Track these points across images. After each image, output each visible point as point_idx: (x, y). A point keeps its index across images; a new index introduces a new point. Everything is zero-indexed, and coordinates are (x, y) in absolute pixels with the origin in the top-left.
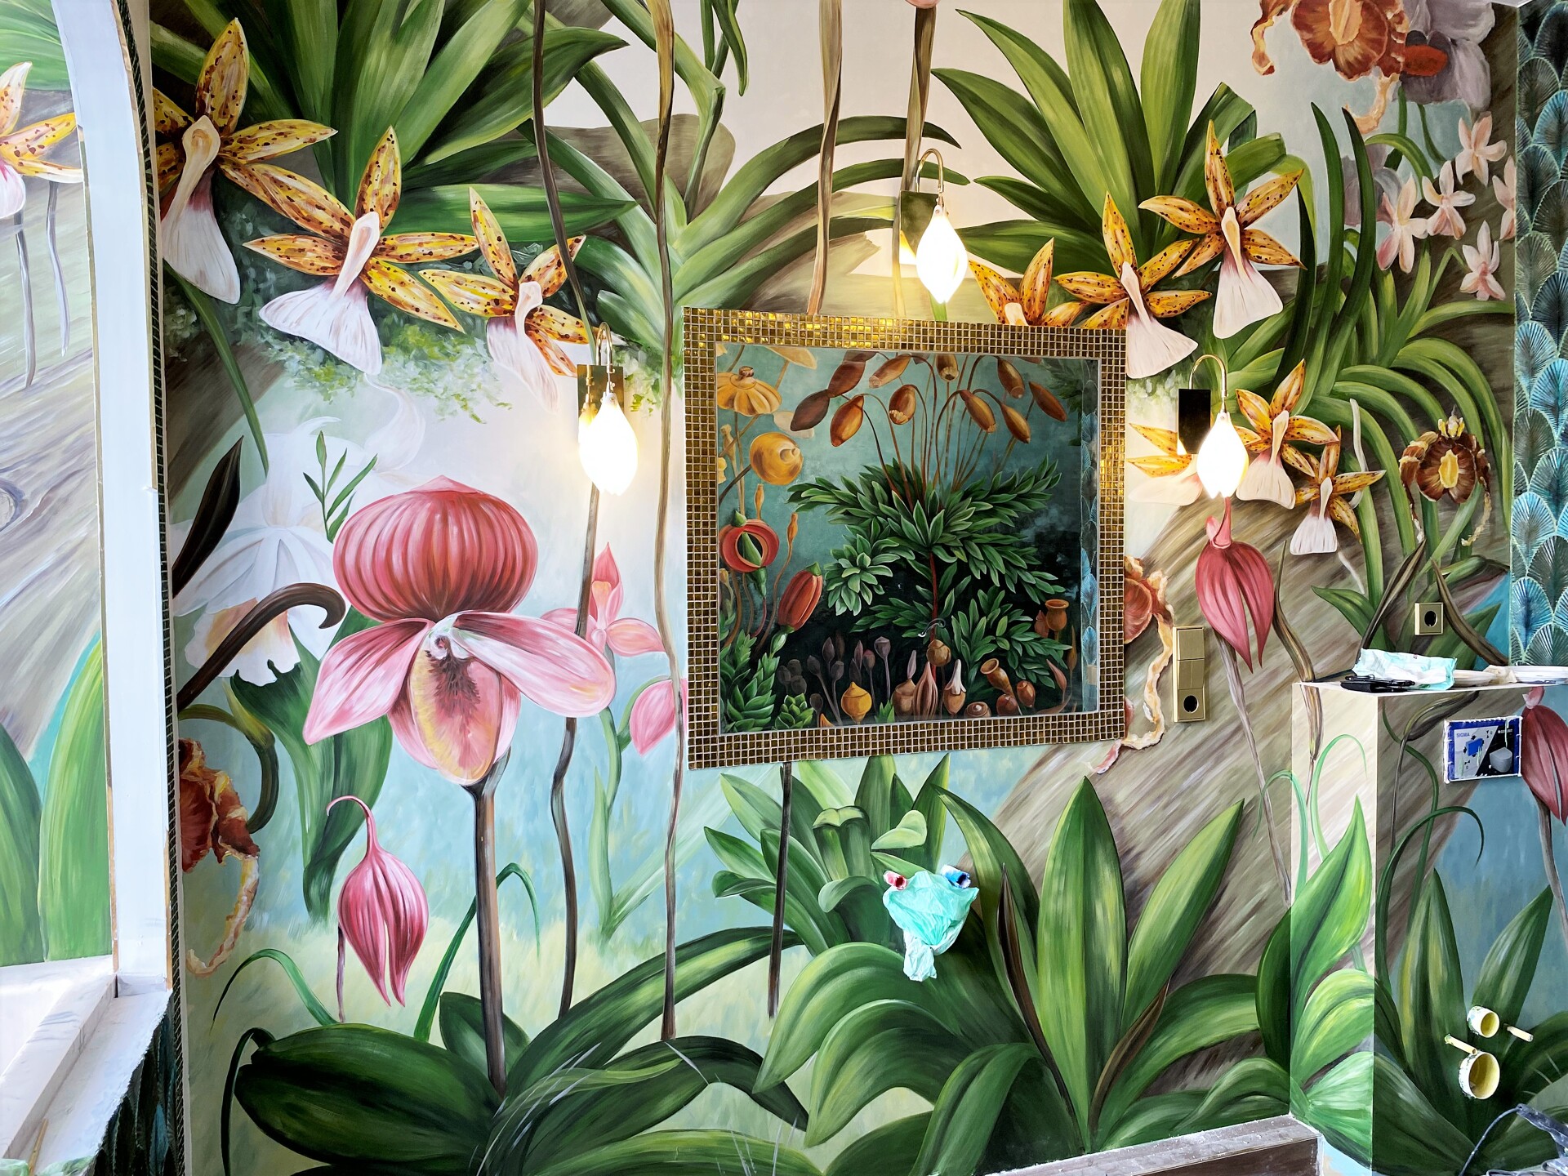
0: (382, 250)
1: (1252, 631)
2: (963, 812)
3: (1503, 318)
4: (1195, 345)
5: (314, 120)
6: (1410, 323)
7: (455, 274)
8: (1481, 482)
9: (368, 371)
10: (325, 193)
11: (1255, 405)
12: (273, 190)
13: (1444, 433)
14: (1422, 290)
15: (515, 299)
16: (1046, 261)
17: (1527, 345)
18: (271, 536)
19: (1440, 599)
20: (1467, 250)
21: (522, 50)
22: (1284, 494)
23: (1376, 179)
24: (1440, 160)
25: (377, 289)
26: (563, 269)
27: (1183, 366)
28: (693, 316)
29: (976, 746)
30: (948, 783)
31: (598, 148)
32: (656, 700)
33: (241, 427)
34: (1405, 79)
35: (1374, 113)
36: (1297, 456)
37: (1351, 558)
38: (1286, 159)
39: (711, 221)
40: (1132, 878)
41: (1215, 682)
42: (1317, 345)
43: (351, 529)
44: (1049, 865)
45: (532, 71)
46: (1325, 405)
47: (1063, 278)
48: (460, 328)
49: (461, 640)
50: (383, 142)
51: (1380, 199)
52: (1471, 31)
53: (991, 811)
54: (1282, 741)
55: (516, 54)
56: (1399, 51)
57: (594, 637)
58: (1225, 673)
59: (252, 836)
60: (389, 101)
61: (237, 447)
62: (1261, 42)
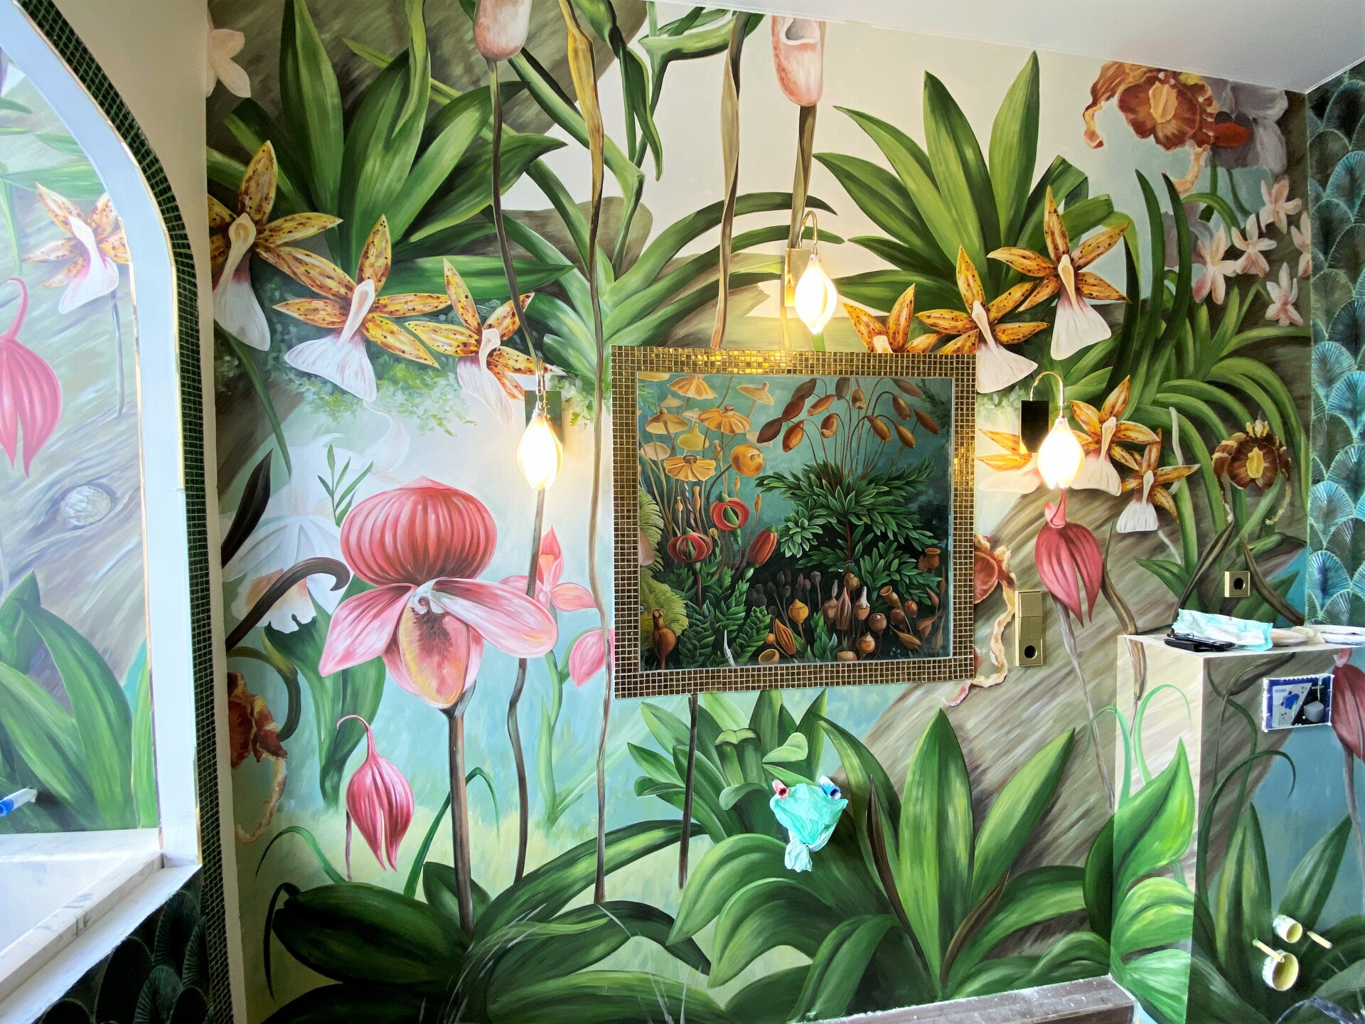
0: (377, 307)
1: (1083, 594)
2: (838, 734)
3: (1302, 340)
4: (1035, 366)
5: (326, 213)
6: (1223, 343)
7: (432, 325)
8: (1283, 473)
9: (366, 399)
10: (333, 266)
11: (1087, 413)
12: (295, 266)
13: (1251, 434)
14: (1232, 317)
15: (479, 342)
16: (908, 302)
17: (1323, 361)
18: (293, 522)
19: (1247, 568)
20: (1270, 286)
21: (485, 153)
22: (1112, 484)
23: (1191, 229)
24: (1246, 213)
25: (373, 337)
26: (517, 319)
27: (1025, 383)
28: (619, 352)
29: (849, 683)
30: (826, 711)
31: (544, 226)
32: (589, 645)
33: (271, 442)
34: (1215, 149)
35: (1189, 177)
36: (1123, 453)
37: (1169, 535)
38: (1114, 215)
39: (633, 278)
40: (980, 788)
41: (1050, 634)
42: (1141, 363)
43: (354, 517)
44: (909, 777)
45: (492, 168)
46: (1147, 411)
47: (922, 315)
48: (436, 365)
49: (438, 601)
50: (378, 227)
51: (1195, 245)
52: (1269, 112)
53: (861, 735)
54: (1109, 681)
55: (480, 156)
56: (1209, 126)
57: (542, 597)
58: (1059, 628)
59: (282, 744)
60: (381, 196)
61: (268, 458)
62: (1092, 123)
